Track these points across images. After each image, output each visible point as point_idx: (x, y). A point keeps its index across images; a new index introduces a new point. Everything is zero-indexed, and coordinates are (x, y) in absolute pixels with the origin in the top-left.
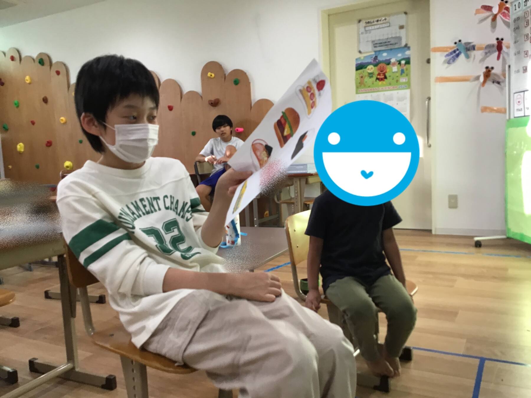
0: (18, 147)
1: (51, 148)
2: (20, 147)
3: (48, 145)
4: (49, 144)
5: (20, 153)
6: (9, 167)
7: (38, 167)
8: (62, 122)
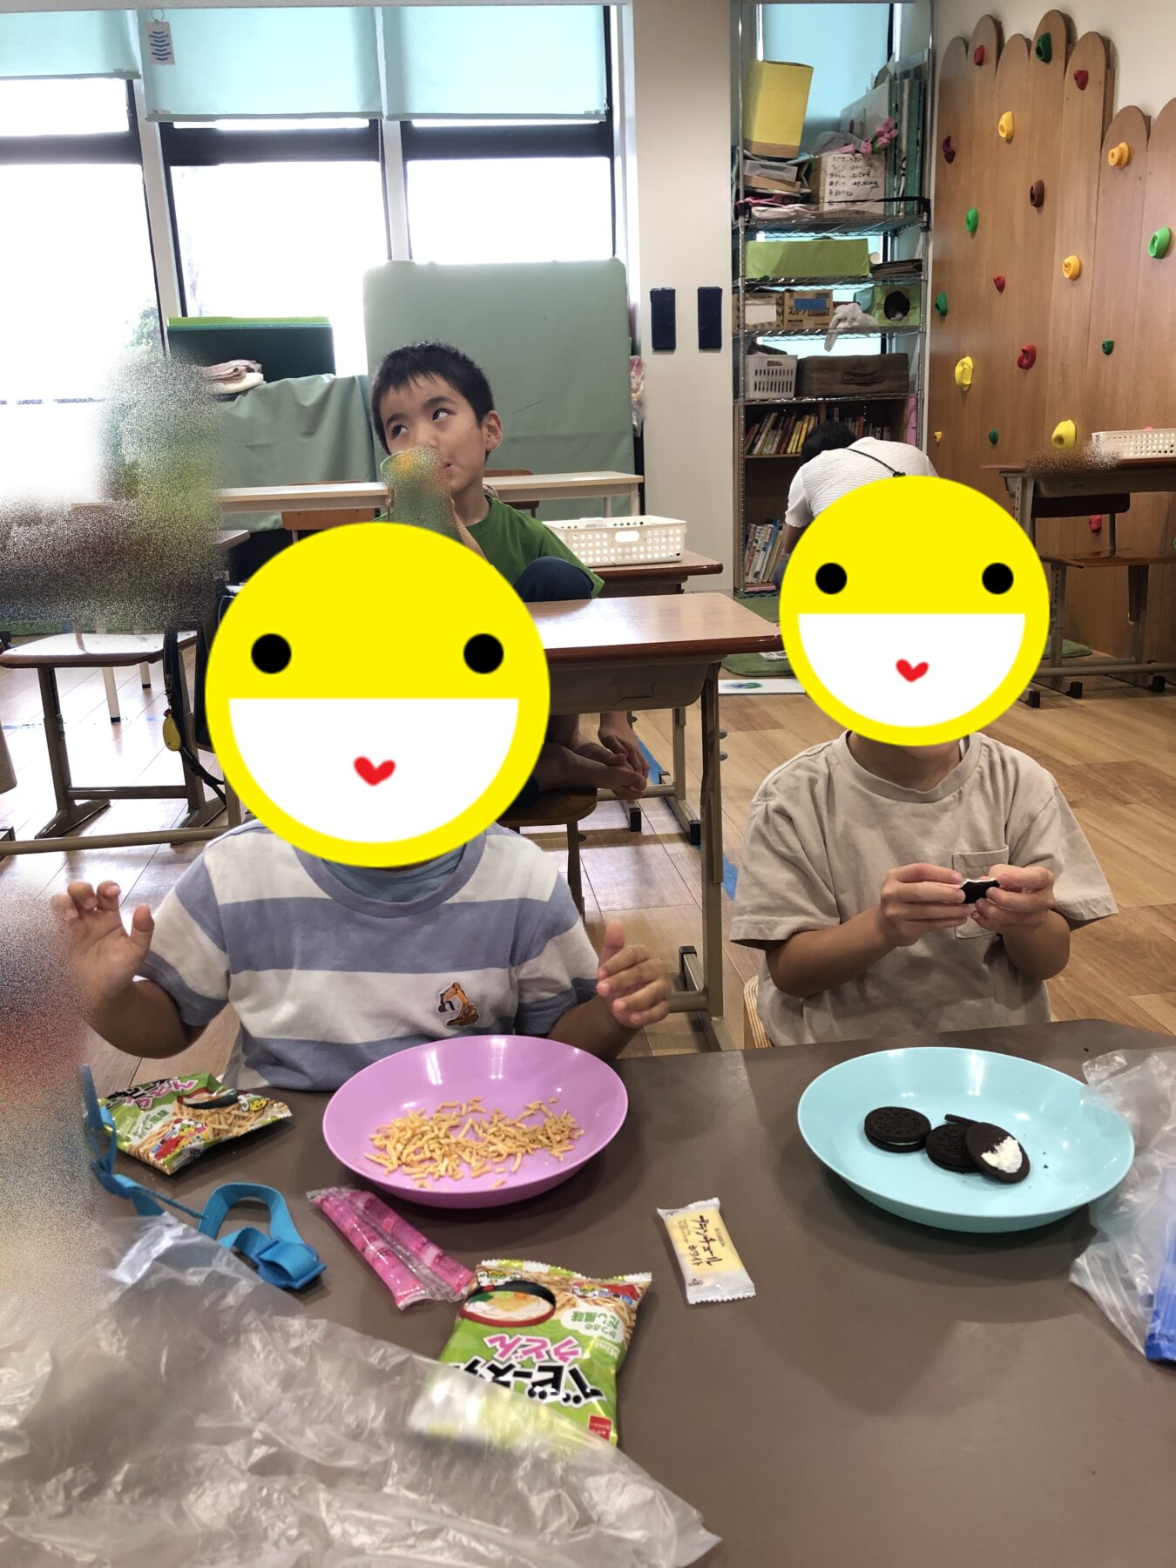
0: (958, 369)
1: (1032, 371)
2: (964, 370)
3: (1025, 361)
4: (1028, 359)
5: (963, 391)
6: (936, 437)
7: (994, 440)
8: (1067, 276)
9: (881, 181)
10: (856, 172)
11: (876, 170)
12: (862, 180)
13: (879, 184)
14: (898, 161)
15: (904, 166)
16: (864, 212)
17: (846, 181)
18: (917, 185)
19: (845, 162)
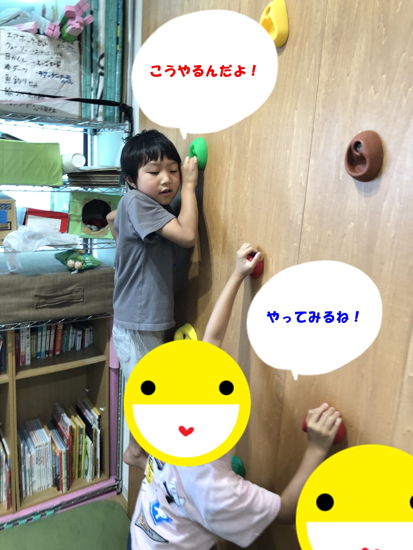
9: (74, 76)
10: (42, 58)
11: (68, 61)
12: (50, 70)
13: (72, 78)
14: (94, 57)
15: (102, 63)
16: (54, 111)
17: (28, 67)
18: (117, 89)
19: (25, 42)
